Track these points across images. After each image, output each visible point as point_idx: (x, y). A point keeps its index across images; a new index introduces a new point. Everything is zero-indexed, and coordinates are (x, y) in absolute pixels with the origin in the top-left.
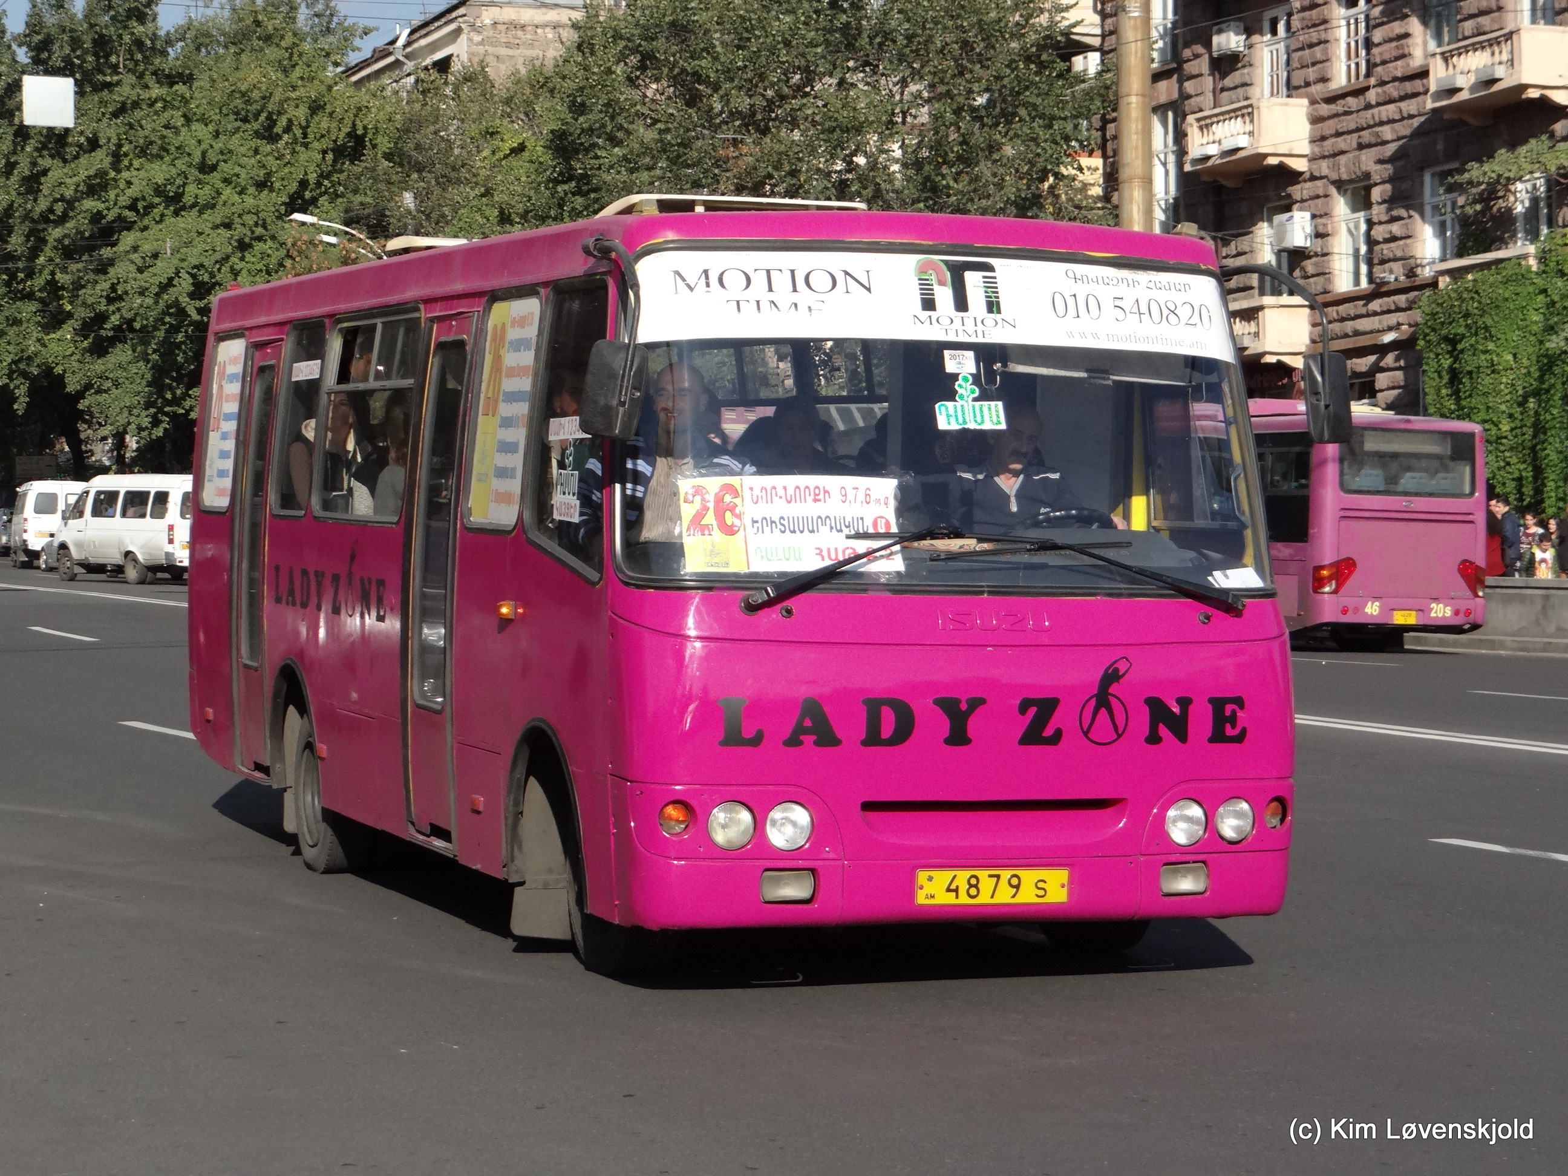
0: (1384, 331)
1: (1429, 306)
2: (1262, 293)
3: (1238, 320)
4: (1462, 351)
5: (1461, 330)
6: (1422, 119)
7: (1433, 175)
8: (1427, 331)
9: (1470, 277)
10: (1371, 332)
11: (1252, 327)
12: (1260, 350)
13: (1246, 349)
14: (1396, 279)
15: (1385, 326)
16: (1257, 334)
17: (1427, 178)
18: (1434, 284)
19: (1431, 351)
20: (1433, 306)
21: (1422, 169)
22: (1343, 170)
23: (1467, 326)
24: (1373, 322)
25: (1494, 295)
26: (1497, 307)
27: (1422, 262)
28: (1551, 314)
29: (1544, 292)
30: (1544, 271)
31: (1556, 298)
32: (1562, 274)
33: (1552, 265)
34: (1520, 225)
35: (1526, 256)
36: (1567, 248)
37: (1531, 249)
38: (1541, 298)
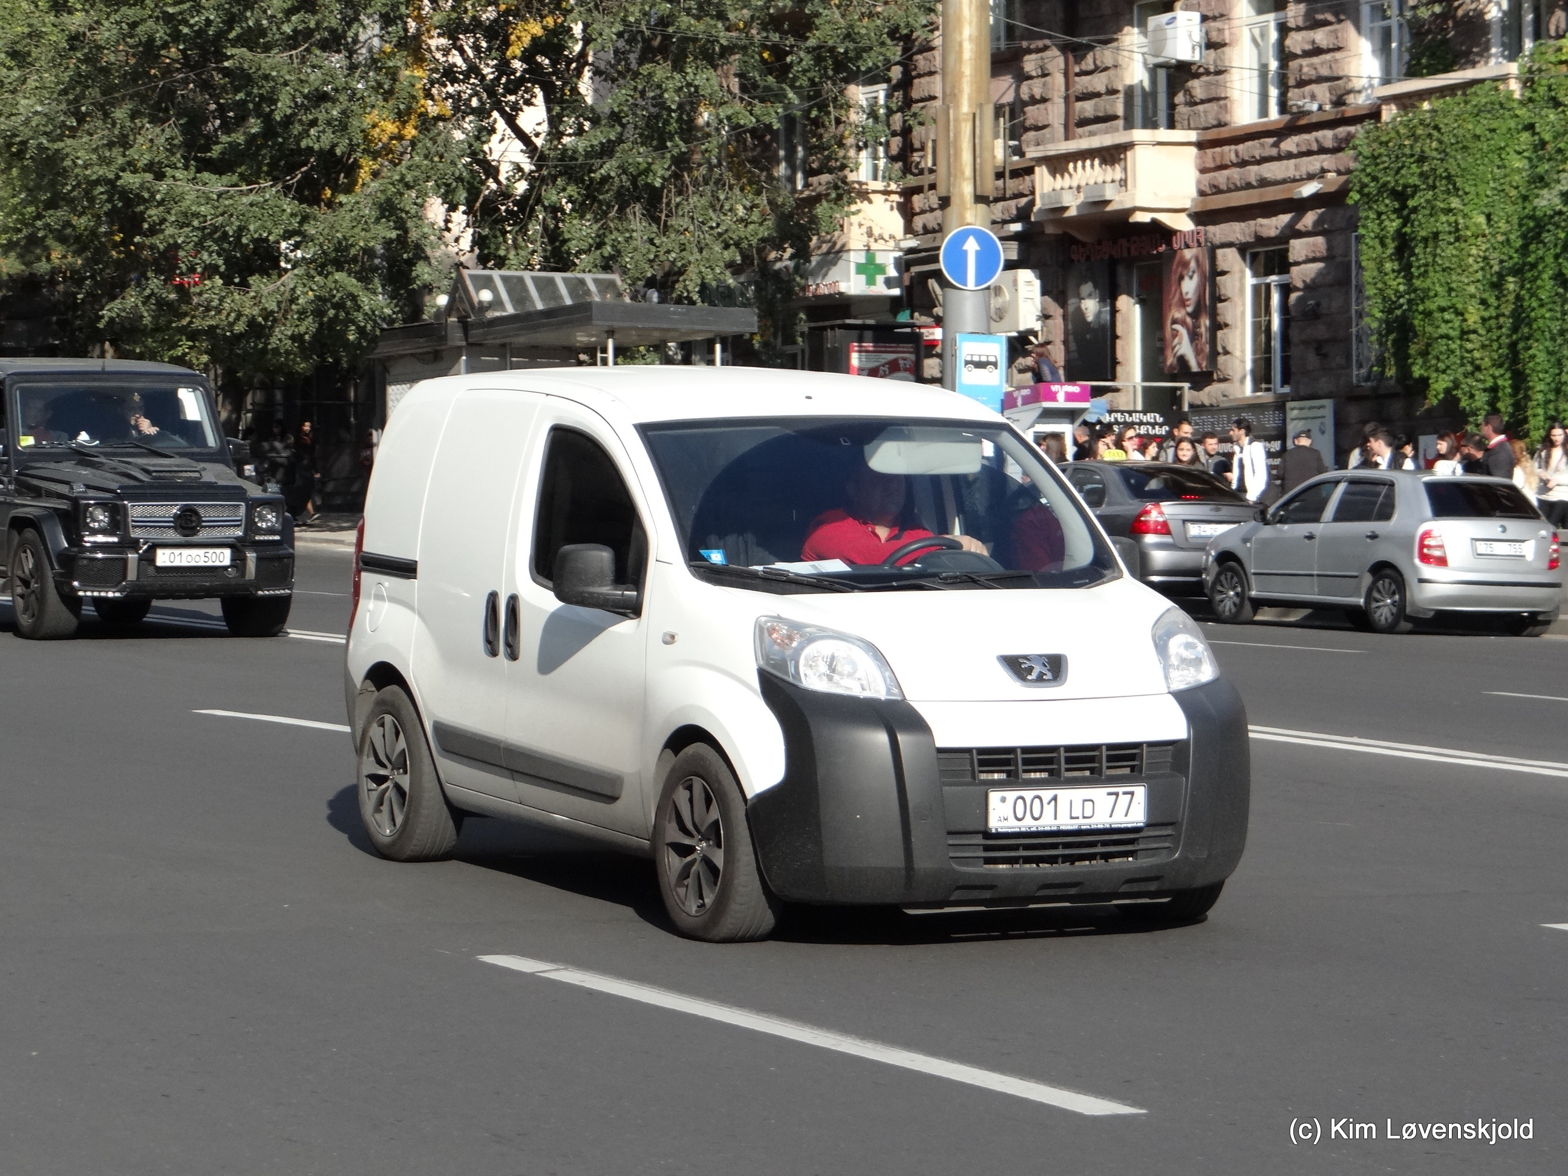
0: (1302, 179)
1: (1369, 145)
2: (1129, 125)
3: (1097, 162)
4: (1415, 210)
5: (1414, 180)
8: (1366, 180)
9: (1426, 106)
10: (1284, 181)
11: (1117, 173)
12: (1128, 205)
13: (1108, 202)
14: (1320, 108)
15: (1303, 172)
16: (1124, 183)
18: (1374, 115)
19: (1371, 208)
20: (1375, 145)
23: (1422, 175)
24: (1287, 168)
25: (1461, 132)
26: (1465, 148)
27: (1357, 84)
28: (1540, 159)
29: (1530, 127)
30: (1530, 100)
31: (1547, 137)
32: (1556, 104)
33: (1542, 91)
34: (1495, 35)
35: (1504, 79)
36: (1563, 68)
37: (1514, 68)
38: (1525, 136)
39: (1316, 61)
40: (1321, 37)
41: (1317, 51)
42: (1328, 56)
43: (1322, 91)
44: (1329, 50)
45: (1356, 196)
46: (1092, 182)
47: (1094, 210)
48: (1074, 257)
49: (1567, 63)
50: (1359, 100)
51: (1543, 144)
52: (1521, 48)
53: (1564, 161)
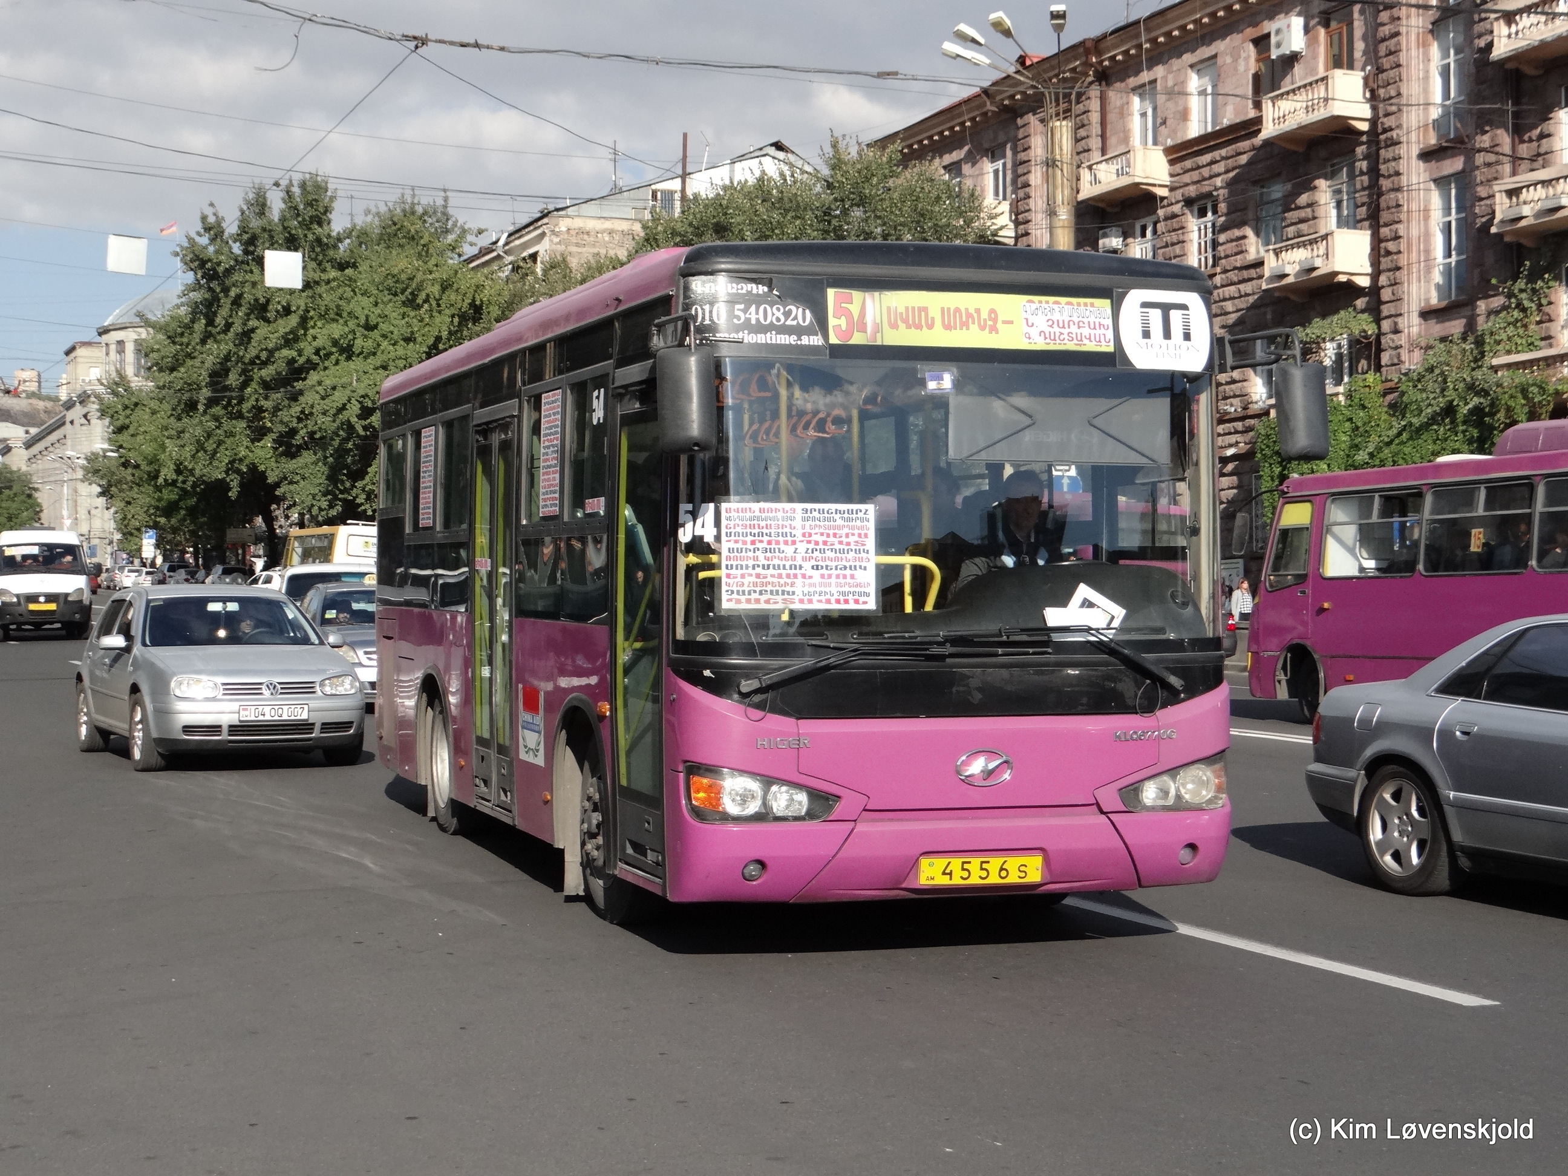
0: (1228, 447)
1: (1263, 429)
6: (1256, 297)
7: (1263, 337)
8: (1262, 447)
14: (1236, 410)
15: (1226, 443)
17: (1258, 339)
18: (1265, 414)
19: (1266, 461)
20: (1267, 429)
27: (1255, 397)
28: (1356, 436)
29: (1350, 420)
30: (1350, 406)
31: (1359, 424)
32: (1364, 407)
33: (1356, 400)
34: (1329, 373)
35: (1337, 394)
36: (1367, 389)
37: (1341, 389)
38: (1348, 424)
39: (1233, 386)
40: (1236, 374)
41: (1233, 382)
42: (1239, 384)
43: (1236, 401)
44: (1240, 381)
45: (1259, 455)
49: (1369, 386)
50: (1256, 406)
51: (1357, 428)
52: (1342, 380)
53: (1369, 436)
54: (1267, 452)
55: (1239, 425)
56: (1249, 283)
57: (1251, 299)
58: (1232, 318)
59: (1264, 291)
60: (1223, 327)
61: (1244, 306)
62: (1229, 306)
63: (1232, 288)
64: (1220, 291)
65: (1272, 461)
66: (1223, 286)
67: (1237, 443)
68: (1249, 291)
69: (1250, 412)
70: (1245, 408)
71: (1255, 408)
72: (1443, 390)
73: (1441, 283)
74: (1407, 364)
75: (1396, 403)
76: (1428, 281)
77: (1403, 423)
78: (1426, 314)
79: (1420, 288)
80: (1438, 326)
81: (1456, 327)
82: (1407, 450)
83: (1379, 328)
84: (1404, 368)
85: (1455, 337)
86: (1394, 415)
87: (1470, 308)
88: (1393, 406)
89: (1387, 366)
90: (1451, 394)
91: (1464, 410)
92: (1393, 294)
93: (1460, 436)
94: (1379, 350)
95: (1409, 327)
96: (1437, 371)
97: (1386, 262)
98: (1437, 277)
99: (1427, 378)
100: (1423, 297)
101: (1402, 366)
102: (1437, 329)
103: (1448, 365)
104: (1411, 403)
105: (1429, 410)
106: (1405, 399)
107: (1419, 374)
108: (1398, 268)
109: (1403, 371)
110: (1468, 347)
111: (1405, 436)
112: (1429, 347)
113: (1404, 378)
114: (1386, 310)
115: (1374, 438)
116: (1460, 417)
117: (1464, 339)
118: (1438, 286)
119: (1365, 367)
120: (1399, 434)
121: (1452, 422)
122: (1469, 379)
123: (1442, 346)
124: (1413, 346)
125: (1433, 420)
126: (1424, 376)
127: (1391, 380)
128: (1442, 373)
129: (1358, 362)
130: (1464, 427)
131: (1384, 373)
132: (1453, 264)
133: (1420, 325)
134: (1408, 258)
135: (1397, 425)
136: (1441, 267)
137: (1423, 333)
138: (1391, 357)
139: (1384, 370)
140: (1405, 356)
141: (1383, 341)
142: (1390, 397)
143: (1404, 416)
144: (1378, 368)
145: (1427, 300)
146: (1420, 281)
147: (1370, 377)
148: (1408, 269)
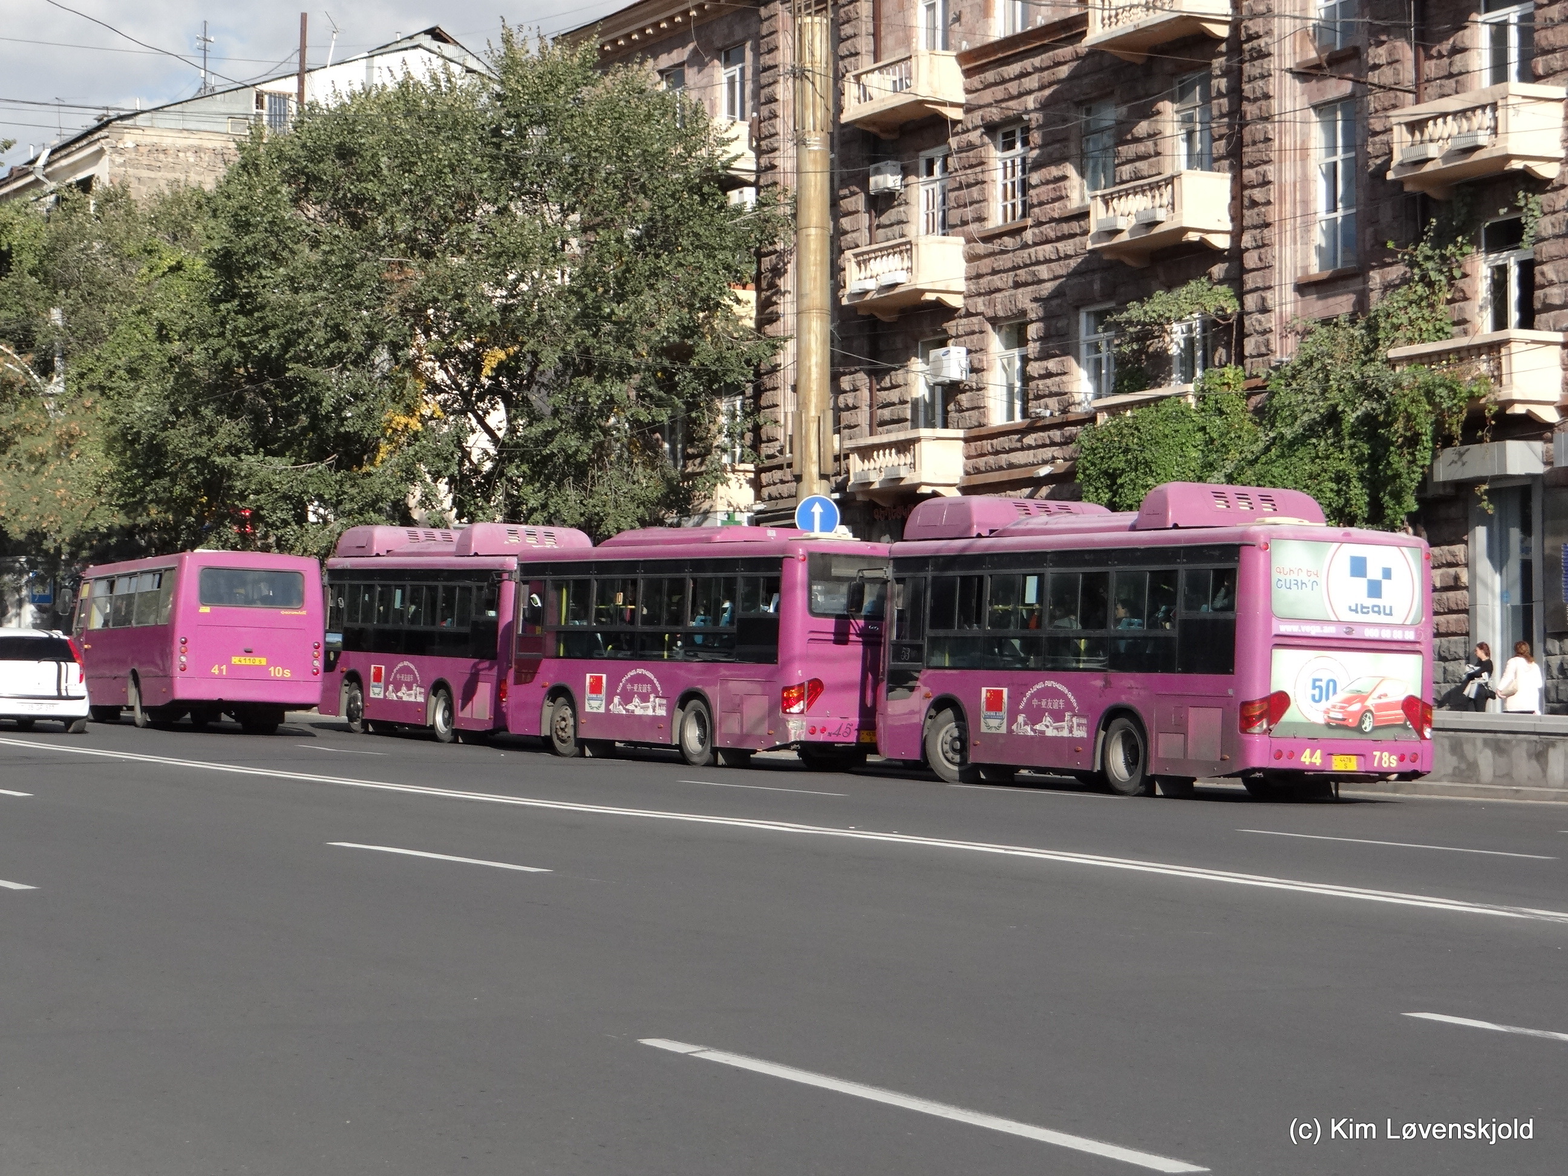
0: (1039, 464)
1: (1089, 441)
2: (915, 425)
3: (893, 451)
4: (1122, 486)
5: (1122, 465)
6: (1080, 260)
7: (1088, 314)
8: (1088, 465)
9: (1129, 413)
10: (1026, 465)
11: (909, 459)
12: (916, 481)
13: (902, 479)
14: (1052, 414)
15: (1039, 459)
16: (913, 465)
17: (1083, 317)
18: (1093, 419)
19: (1091, 485)
20: (1094, 441)
21: (1077, 308)
22: (999, 307)
23: (1126, 461)
24: (1028, 456)
25: (1154, 432)
26: (1157, 443)
27: (1078, 398)
28: (1210, 451)
29: (1203, 429)
30: (1203, 410)
31: (1215, 436)
32: (1221, 412)
33: (1211, 403)
34: (1176, 365)
35: (1184, 395)
36: (1226, 388)
37: (1190, 388)
38: (1199, 435)
39: (1048, 381)
40: (1052, 365)
41: (1049, 375)
42: (1057, 379)
43: (1053, 402)
44: (1058, 375)
45: (1081, 476)
46: (890, 465)
47: (891, 484)
48: (876, 517)
49: (1228, 384)
50: (1079, 410)
51: (1212, 440)
52: (1193, 375)
53: (1227, 452)
54: (1092, 471)
55: (1056, 435)
56: (1071, 241)
57: (1073, 263)
58: (1048, 288)
59: (1092, 252)
60: (1035, 300)
61: (1063, 271)
62: (1043, 272)
63: (1048, 247)
64: (1032, 250)
65: (1099, 485)
66: (1035, 244)
67: (1054, 458)
68: (1071, 252)
69: (1072, 417)
70: (1064, 411)
71: (1078, 411)
72: (1324, 391)
73: (1323, 245)
74: (1278, 354)
75: (1264, 407)
76: (1306, 243)
77: (1272, 435)
78: (1303, 288)
79: (1296, 251)
80: (1320, 303)
81: (1342, 304)
82: (1276, 471)
83: (1242, 305)
84: (1274, 360)
85: (1341, 318)
86: (1260, 424)
87: (1361, 279)
88: (1259, 411)
89: (1252, 357)
90: (1334, 396)
91: (1351, 417)
92: (1260, 259)
93: (1347, 453)
94: (1242, 335)
95: (1281, 305)
96: (1317, 365)
97: (1251, 216)
98: (1318, 237)
99: (1305, 373)
100: (1299, 266)
101: (1272, 358)
102: (1318, 307)
103: (1332, 357)
104: (1282, 408)
105: (1306, 418)
106: (1275, 401)
107: (1294, 368)
108: (1267, 225)
109: (1273, 364)
110: (1357, 334)
111: (1274, 452)
112: (1308, 332)
113: (1274, 374)
114: (1250, 281)
115: (1234, 455)
116: (1346, 427)
117: (1353, 322)
118: (1319, 249)
119: (1224, 358)
120: (1267, 449)
121: (1337, 434)
122: (1358, 376)
123: (1324, 331)
124: (1287, 330)
125: (1311, 430)
126: (1300, 372)
127: (1257, 376)
128: (1324, 368)
129: (1215, 350)
130: (1352, 441)
131: (1248, 366)
132: (1340, 220)
133: (1296, 301)
134: (1280, 212)
135: (1264, 439)
136: (1324, 224)
137: (1299, 313)
138: (1257, 346)
139: (1248, 362)
140: (1275, 342)
141: (1247, 323)
142: (1255, 400)
143: (1273, 425)
144: (1241, 359)
145: (1305, 268)
146: (1295, 243)
147: (1230, 372)
148: (1280, 226)
